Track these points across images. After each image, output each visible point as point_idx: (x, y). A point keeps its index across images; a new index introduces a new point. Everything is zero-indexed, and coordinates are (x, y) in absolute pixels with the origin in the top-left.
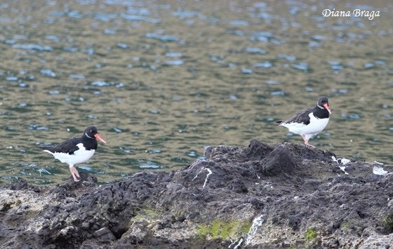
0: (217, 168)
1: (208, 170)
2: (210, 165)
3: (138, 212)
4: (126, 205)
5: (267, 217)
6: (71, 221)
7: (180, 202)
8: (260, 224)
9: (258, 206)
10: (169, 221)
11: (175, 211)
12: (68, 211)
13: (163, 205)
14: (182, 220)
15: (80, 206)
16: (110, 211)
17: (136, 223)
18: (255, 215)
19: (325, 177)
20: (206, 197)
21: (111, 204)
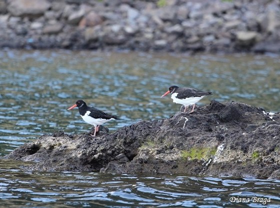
0: (191, 117)
1: (186, 118)
2: (187, 115)
3: (143, 144)
4: (135, 139)
5: (226, 145)
6: (100, 150)
7: (170, 137)
8: (222, 150)
9: (220, 139)
10: (163, 149)
11: (166, 143)
12: (98, 144)
13: (159, 139)
14: (172, 148)
15: (105, 141)
16: (125, 143)
17: (142, 150)
18: (219, 144)
19: (260, 123)
20: (186, 134)
21: (125, 139)
